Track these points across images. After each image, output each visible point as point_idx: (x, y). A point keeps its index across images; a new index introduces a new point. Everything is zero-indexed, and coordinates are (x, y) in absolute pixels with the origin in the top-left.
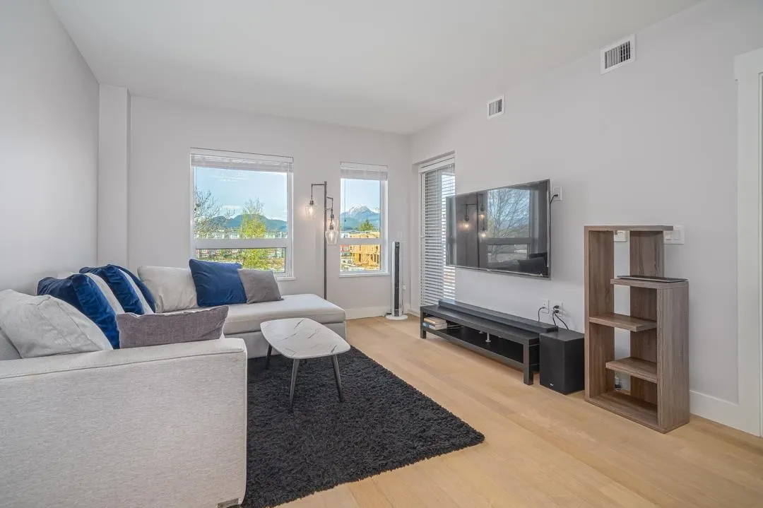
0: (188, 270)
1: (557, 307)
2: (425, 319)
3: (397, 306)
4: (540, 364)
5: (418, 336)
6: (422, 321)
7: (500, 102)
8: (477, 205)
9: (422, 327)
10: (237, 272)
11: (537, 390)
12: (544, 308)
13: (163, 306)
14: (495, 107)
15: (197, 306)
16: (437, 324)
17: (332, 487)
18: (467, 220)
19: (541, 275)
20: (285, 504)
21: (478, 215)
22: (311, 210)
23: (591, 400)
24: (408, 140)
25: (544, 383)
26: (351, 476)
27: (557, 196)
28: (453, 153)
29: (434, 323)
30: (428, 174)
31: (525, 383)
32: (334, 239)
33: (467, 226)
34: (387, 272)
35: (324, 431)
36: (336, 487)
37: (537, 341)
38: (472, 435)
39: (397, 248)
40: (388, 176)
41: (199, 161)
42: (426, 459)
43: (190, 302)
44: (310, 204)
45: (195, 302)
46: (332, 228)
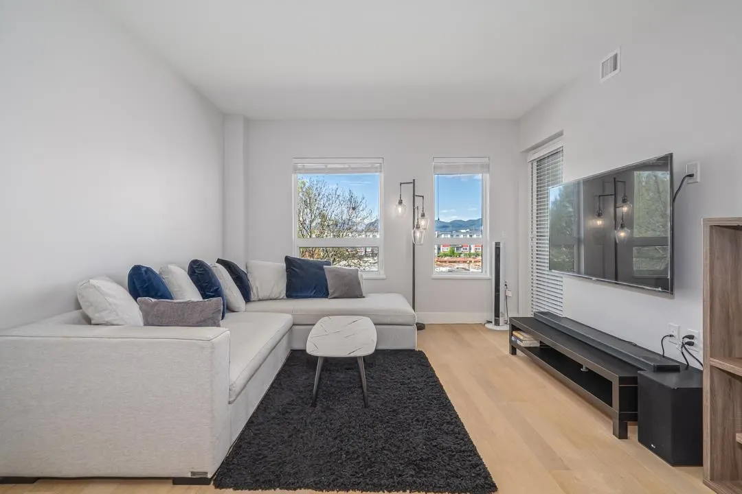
0: (284, 265)
1: (691, 337)
2: (514, 333)
3: (497, 314)
4: (639, 412)
5: (506, 350)
6: (512, 335)
7: (615, 57)
8: (615, 194)
9: (511, 341)
10: (323, 269)
11: (632, 447)
12: (671, 336)
13: (258, 296)
14: (611, 64)
15: (285, 297)
16: (525, 340)
17: (295, 489)
18: (599, 215)
19: (660, 289)
20: (247, 491)
21: (615, 207)
22: (400, 209)
23: (711, 484)
24: (517, 123)
25: (644, 440)
26: (316, 484)
27: (691, 176)
28: (560, 134)
29: (522, 338)
30: (540, 161)
31: (614, 434)
32: (420, 239)
33: (599, 222)
34: (488, 276)
35: (327, 432)
36: (298, 490)
37: (634, 380)
38: (480, 481)
39: (498, 249)
40: (490, 168)
41: (300, 169)
42: (408, 491)
43: (280, 293)
44: (400, 202)
45: (283, 294)
46: (418, 227)
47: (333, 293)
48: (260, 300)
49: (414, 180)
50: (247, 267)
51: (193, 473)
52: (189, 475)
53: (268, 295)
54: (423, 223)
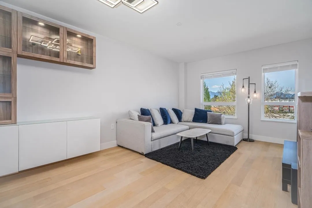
10: (207, 113)
13: (184, 120)
22: (243, 90)
40: (298, 66)
43: (191, 120)
44: (243, 87)
45: (192, 121)
46: (249, 97)
47: (209, 122)
48: (184, 122)
49: (249, 77)
50: (183, 111)
51: (142, 153)
52: (141, 153)
53: (187, 120)
54: (255, 95)
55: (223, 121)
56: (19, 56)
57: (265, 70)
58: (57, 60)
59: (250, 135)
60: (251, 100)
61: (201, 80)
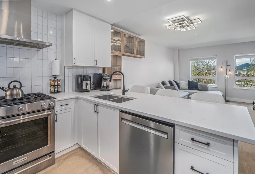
9: (253, 106)
10: (197, 84)
22: (222, 69)
44: (222, 67)
45: (187, 89)
46: (227, 74)
47: (200, 89)
48: (182, 89)
49: (226, 61)
53: (184, 88)
54: (230, 73)
55: (209, 89)
56: (123, 55)
57: (236, 57)
58: (133, 55)
59: (227, 97)
60: (228, 76)
61: (190, 62)
